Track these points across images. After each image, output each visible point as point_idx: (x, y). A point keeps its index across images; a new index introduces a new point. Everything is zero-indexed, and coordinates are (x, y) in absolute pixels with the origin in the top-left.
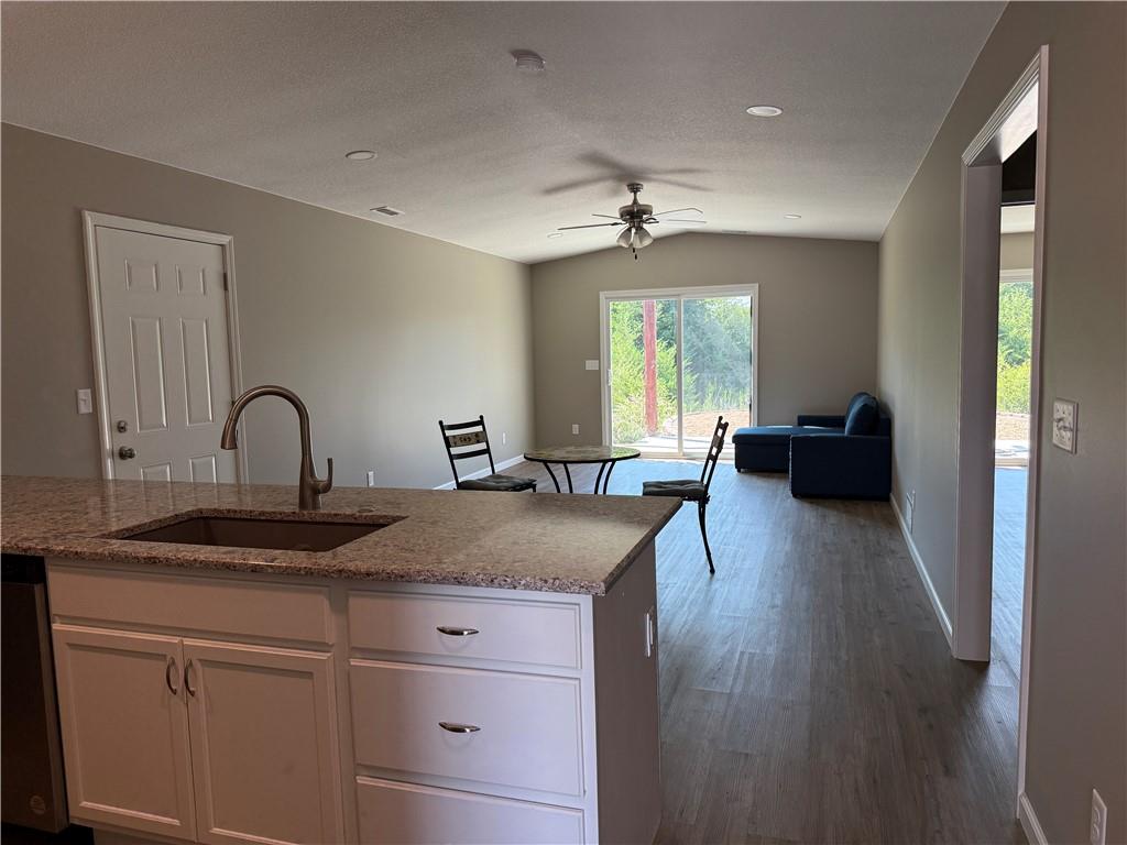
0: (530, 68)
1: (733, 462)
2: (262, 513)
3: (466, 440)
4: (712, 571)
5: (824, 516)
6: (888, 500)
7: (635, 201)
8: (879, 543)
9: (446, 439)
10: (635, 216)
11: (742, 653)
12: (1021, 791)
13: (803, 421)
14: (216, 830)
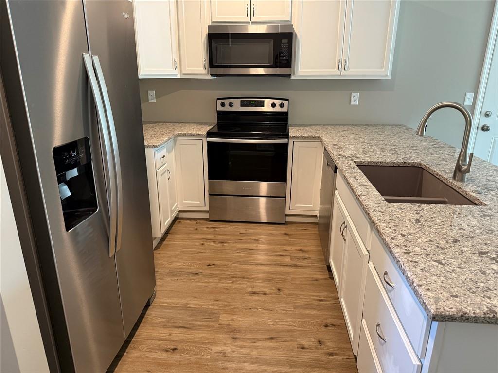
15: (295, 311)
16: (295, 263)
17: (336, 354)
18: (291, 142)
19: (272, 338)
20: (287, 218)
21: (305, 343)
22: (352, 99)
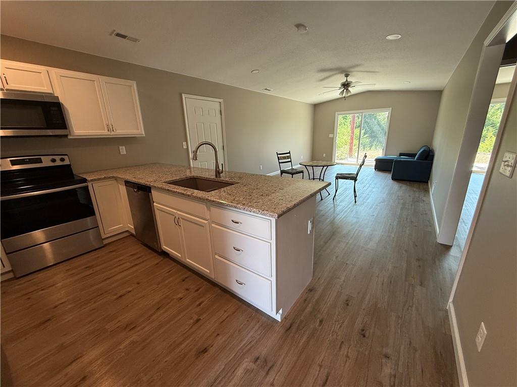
0: (302, 31)
1: (374, 167)
2: (207, 178)
3: (284, 158)
4: (355, 202)
5: (401, 187)
6: (428, 182)
7: (347, 80)
8: (419, 197)
9: (278, 157)
10: (346, 85)
11: (357, 230)
12: (451, 300)
13: (401, 155)
14: (188, 260)
15: (159, 286)
16: (135, 263)
17: (200, 288)
18: (90, 185)
19: (158, 308)
20: (104, 241)
21: (180, 296)
22: (121, 151)
